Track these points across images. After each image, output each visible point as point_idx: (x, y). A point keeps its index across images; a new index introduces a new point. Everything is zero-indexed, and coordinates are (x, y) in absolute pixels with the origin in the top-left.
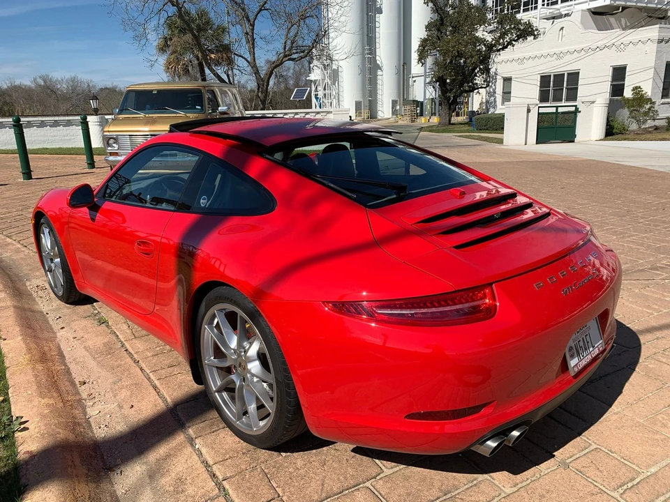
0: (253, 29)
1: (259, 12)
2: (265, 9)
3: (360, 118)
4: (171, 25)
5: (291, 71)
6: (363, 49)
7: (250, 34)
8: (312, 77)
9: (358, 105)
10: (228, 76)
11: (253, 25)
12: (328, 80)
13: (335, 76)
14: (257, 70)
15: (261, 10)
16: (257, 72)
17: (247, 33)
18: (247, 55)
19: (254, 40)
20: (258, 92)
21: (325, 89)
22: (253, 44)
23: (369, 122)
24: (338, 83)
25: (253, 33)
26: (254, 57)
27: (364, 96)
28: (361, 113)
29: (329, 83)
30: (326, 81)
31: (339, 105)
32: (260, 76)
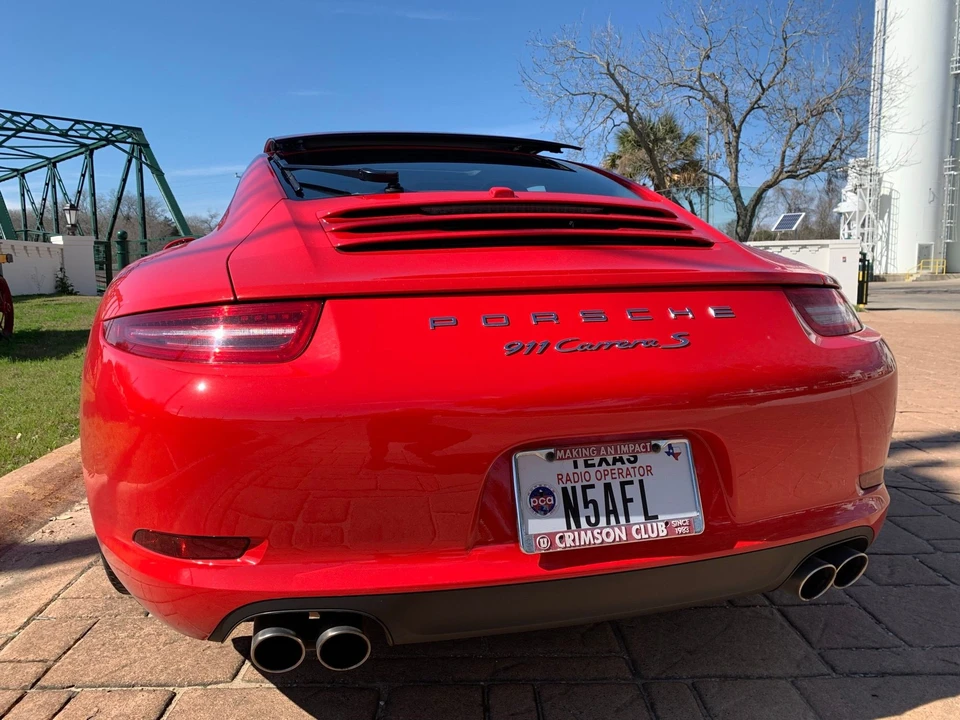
0: (738, 137)
1: (750, 111)
2: (759, 107)
3: (925, 272)
4: (623, 139)
5: (816, 202)
6: (942, 162)
7: (734, 143)
8: (842, 208)
9: (924, 253)
10: (690, 203)
11: (738, 132)
12: (870, 212)
13: (884, 205)
14: (739, 195)
15: (753, 108)
16: (738, 197)
17: (729, 143)
18: (727, 175)
19: (738, 151)
20: (737, 226)
21: (863, 225)
22: (737, 157)
23: (943, 278)
24: (889, 216)
25: (737, 143)
26: (736, 176)
27: (937, 236)
28: (928, 263)
29: (873, 216)
30: (866, 214)
31: (887, 250)
32: (742, 203)
